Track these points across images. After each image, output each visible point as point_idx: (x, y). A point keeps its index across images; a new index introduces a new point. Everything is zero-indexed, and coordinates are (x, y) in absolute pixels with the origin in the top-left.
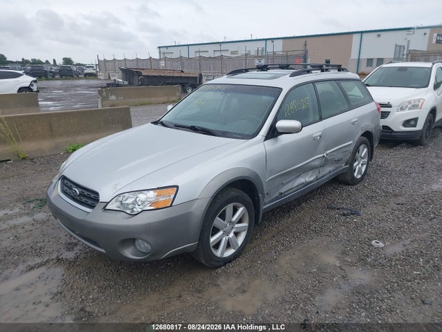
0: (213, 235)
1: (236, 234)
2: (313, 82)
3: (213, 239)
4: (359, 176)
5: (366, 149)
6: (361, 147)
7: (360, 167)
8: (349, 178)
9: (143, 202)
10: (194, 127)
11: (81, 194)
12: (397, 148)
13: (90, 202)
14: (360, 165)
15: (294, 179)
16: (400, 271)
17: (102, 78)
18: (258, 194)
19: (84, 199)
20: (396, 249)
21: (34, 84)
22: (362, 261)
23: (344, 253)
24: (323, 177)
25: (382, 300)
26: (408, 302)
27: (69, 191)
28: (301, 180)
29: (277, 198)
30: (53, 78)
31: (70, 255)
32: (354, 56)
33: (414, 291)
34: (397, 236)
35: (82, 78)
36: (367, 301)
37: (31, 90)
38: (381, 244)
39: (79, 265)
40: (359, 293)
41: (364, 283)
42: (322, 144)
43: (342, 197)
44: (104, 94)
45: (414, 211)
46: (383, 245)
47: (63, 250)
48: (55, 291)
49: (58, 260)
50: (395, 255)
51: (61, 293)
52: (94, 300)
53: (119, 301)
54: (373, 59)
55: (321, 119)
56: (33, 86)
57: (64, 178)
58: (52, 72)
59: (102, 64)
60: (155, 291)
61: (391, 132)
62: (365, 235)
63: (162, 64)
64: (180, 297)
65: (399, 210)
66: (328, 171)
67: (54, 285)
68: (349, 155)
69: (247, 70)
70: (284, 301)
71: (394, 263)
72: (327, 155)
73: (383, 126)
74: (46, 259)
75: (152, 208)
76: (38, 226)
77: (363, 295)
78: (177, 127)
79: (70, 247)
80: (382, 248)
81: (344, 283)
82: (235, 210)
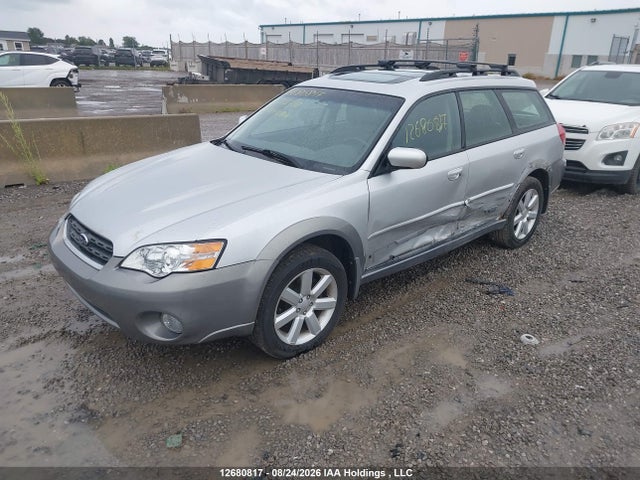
0: (279, 313)
1: (318, 313)
2: (456, 91)
3: (279, 319)
4: (523, 236)
5: (535, 197)
6: (528, 193)
7: (524, 223)
8: (505, 238)
9: (173, 261)
10: (269, 151)
11: (91, 243)
12: (592, 195)
13: (102, 255)
14: (525, 220)
15: (415, 237)
16: (555, 383)
17: (175, 69)
18: (353, 256)
19: (94, 251)
20: (556, 348)
21: (74, 75)
22: (501, 364)
23: (477, 350)
24: (463, 234)
25: (518, 424)
26: (557, 429)
27: (76, 236)
28: (427, 238)
29: (386, 264)
30: (106, 66)
31: (82, 328)
32: (554, 50)
33: (569, 413)
34: (562, 329)
35: (147, 69)
36: (495, 424)
37: (69, 83)
38: (535, 341)
39: (91, 342)
40: (486, 411)
41: (496, 396)
42: (462, 187)
43: (491, 267)
44: (171, 93)
45: (596, 294)
46: (537, 342)
47: (73, 320)
48: (51, 377)
49: (63, 333)
50: (553, 357)
51: (58, 381)
52: (103, 393)
53: (137, 399)
54: (581, 56)
55: (464, 148)
56: (72, 77)
57: (71, 217)
58: (104, 58)
59: (176, 48)
60: (190, 387)
61: (584, 172)
62: (514, 325)
63: (263, 51)
64: (224, 398)
65: (573, 291)
66: (473, 225)
67: (52, 368)
68: (507, 204)
69: (362, 68)
70: (373, 415)
71: (547, 369)
72: (470, 202)
73: (568, 162)
74: (47, 330)
75: (187, 270)
76: (46, 282)
77: (492, 414)
78: (246, 150)
79: (84, 315)
80: (535, 347)
81: (467, 395)
82: (316, 278)
